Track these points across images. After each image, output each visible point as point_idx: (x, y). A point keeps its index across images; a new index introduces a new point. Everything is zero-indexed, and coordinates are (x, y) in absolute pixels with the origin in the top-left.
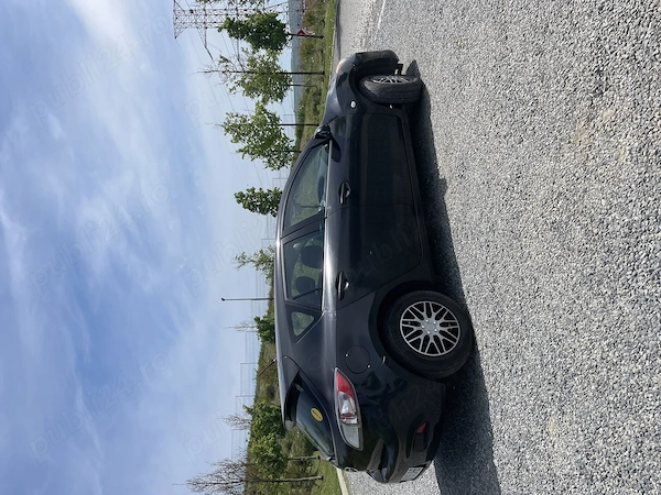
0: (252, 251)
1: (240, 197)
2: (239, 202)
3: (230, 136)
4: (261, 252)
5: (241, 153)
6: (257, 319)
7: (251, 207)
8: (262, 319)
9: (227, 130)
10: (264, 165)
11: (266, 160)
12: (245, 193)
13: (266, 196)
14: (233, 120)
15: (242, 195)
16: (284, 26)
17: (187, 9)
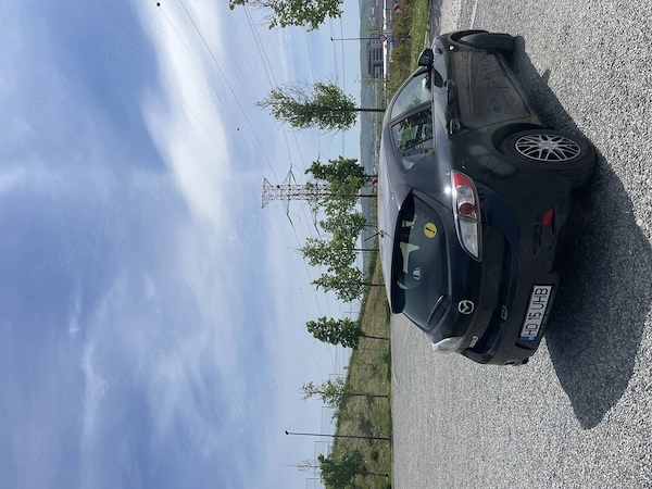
0: (320, 382)
1: (312, 326)
2: (310, 331)
3: (308, 259)
4: (329, 382)
5: (316, 285)
6: (321, 458)
7: (322, 336)
8: (326, 458)
9: (306, 254)
10: (336, 296)
11: (338, 291)
12: (317, 321)
13: (337, 325)
14: (312, 245)
15: (313, 324)
16: (362, 169)
17: (275, 184)
